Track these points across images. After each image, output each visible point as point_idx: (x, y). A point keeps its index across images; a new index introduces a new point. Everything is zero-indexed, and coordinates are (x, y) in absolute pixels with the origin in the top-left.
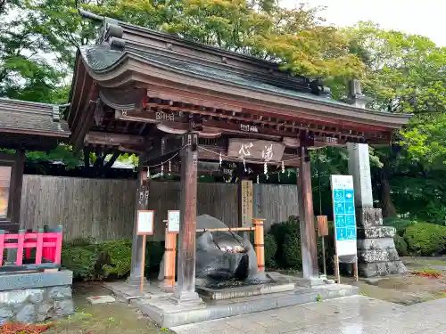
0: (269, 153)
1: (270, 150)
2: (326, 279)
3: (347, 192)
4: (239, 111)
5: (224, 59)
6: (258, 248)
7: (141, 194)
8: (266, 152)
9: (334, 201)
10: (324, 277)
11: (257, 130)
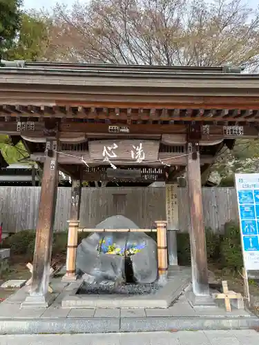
0: (140, 153)
9: (240, 204)
11: (127, 130)
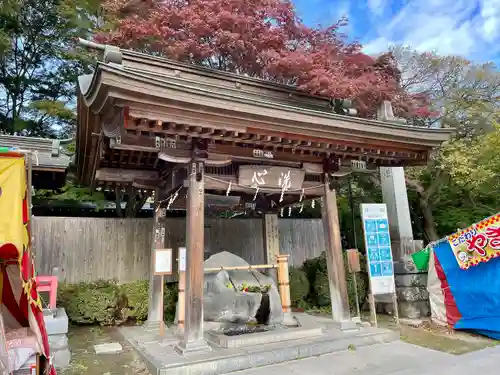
0: (287, 182)
1: (287, 177)
2: (359, 321)
3: (380, 222)
4: (243, 131)
5: (238, 85)
6: (282, 287)
7: (157, 231)
8: (283, 179)
9: (365, 233)
10: (357, 319)
11: (272, 156)
